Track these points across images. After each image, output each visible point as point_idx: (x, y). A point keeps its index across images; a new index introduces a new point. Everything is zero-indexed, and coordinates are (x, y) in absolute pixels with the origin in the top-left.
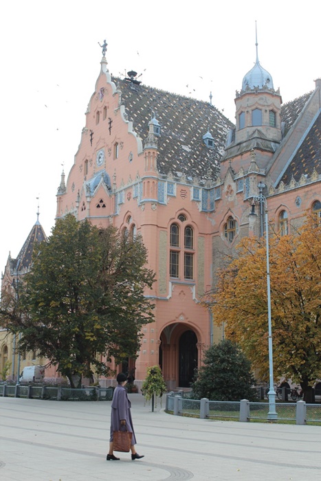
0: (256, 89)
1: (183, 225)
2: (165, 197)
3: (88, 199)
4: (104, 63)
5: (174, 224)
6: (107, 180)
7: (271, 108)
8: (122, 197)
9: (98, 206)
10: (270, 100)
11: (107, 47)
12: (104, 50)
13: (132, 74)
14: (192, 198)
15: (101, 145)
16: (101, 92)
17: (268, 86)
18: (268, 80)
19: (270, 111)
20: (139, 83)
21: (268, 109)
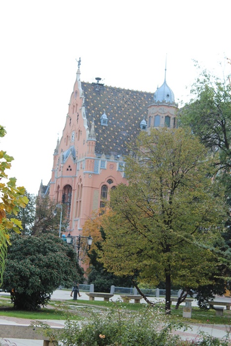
0: (159, 102)
1: (110, 186)
2: (99, 169)
3: (62, 165)
4: (78, 73)
5: (104, 185)
6: (73, 154)
7: (166, 115)
8: (79, 167)
9: (68, 170)
10: (167, 110)
11: (81, 62)
12: (79, 64)
13: (98, 79)
14: (117, 169)
15: (74, 129)
16: (75, 93)
17: (167, 100)
18: (168, 95)
19: (166, 117)
20: (102, 85)
21: (164, 116)
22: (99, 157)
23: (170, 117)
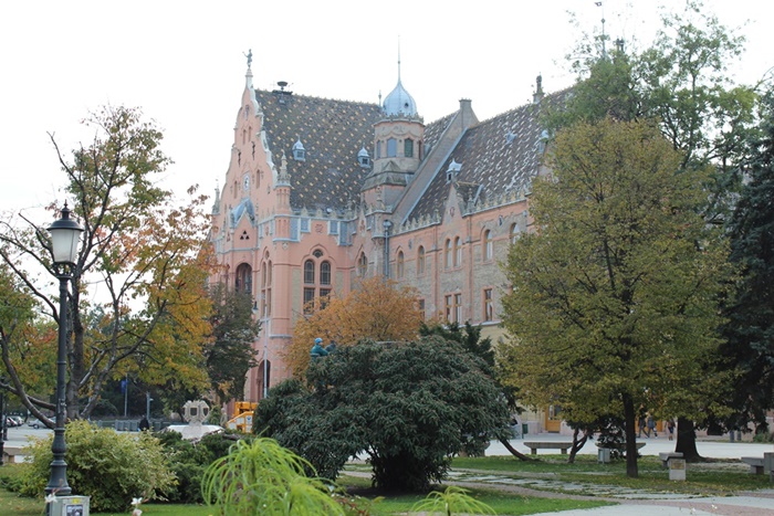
0: (392, 117)
1: (318, 261)
2: (299, 234)
3: (232, 231)
4: (249, 76)
5: (309, 260)
6: (250, 210)
7: (406, 137)
8: (262, 232)
9: (242, 238)
10: (406, 128)
11: (252, 58)
12: (249, 61)
13: (282, 84)
14: (329, 232)
15: (247, 169)
16: (246, 109)
17: (406, 112)
18: (407, 105)
19: (406, 140)
20: (290, 93)
21: (403, 139)
22: (297, 214)
23: (412, 141)
